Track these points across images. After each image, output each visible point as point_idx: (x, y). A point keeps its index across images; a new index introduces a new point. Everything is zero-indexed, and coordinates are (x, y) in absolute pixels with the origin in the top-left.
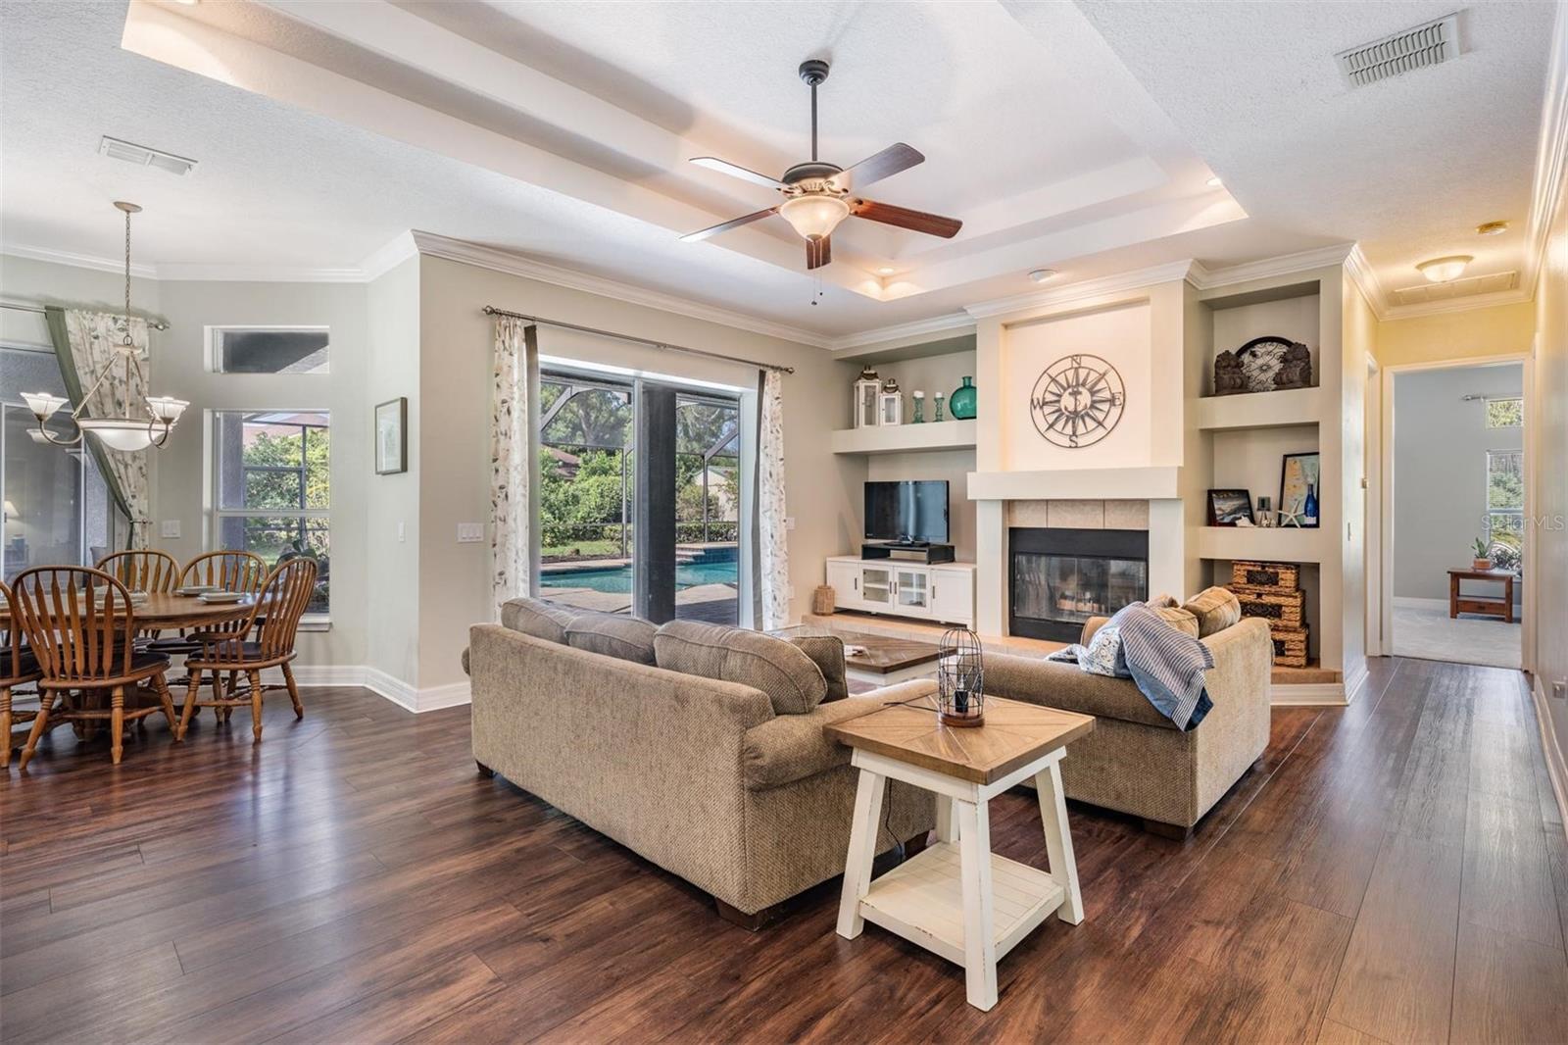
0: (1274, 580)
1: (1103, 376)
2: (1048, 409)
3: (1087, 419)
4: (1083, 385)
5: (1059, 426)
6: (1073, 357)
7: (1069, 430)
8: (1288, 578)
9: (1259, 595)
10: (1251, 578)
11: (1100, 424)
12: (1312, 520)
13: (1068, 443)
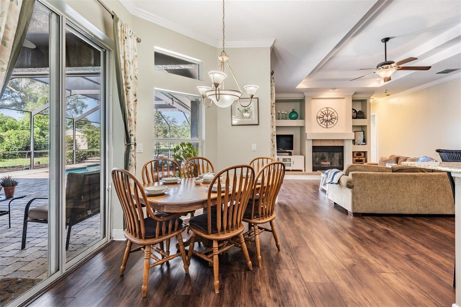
0: (360, 155)
1: (333, 113)
2: (321, 119)
3: (330, 122)
4: (329, 114)
5: (324, 123)
6: (327, 108)
7: (326, 124)
8: (363, 154)
9: (359, 158)
10: (357, 155)
11: (333, 123)
12: (364, 144)
13: (325, 127)
